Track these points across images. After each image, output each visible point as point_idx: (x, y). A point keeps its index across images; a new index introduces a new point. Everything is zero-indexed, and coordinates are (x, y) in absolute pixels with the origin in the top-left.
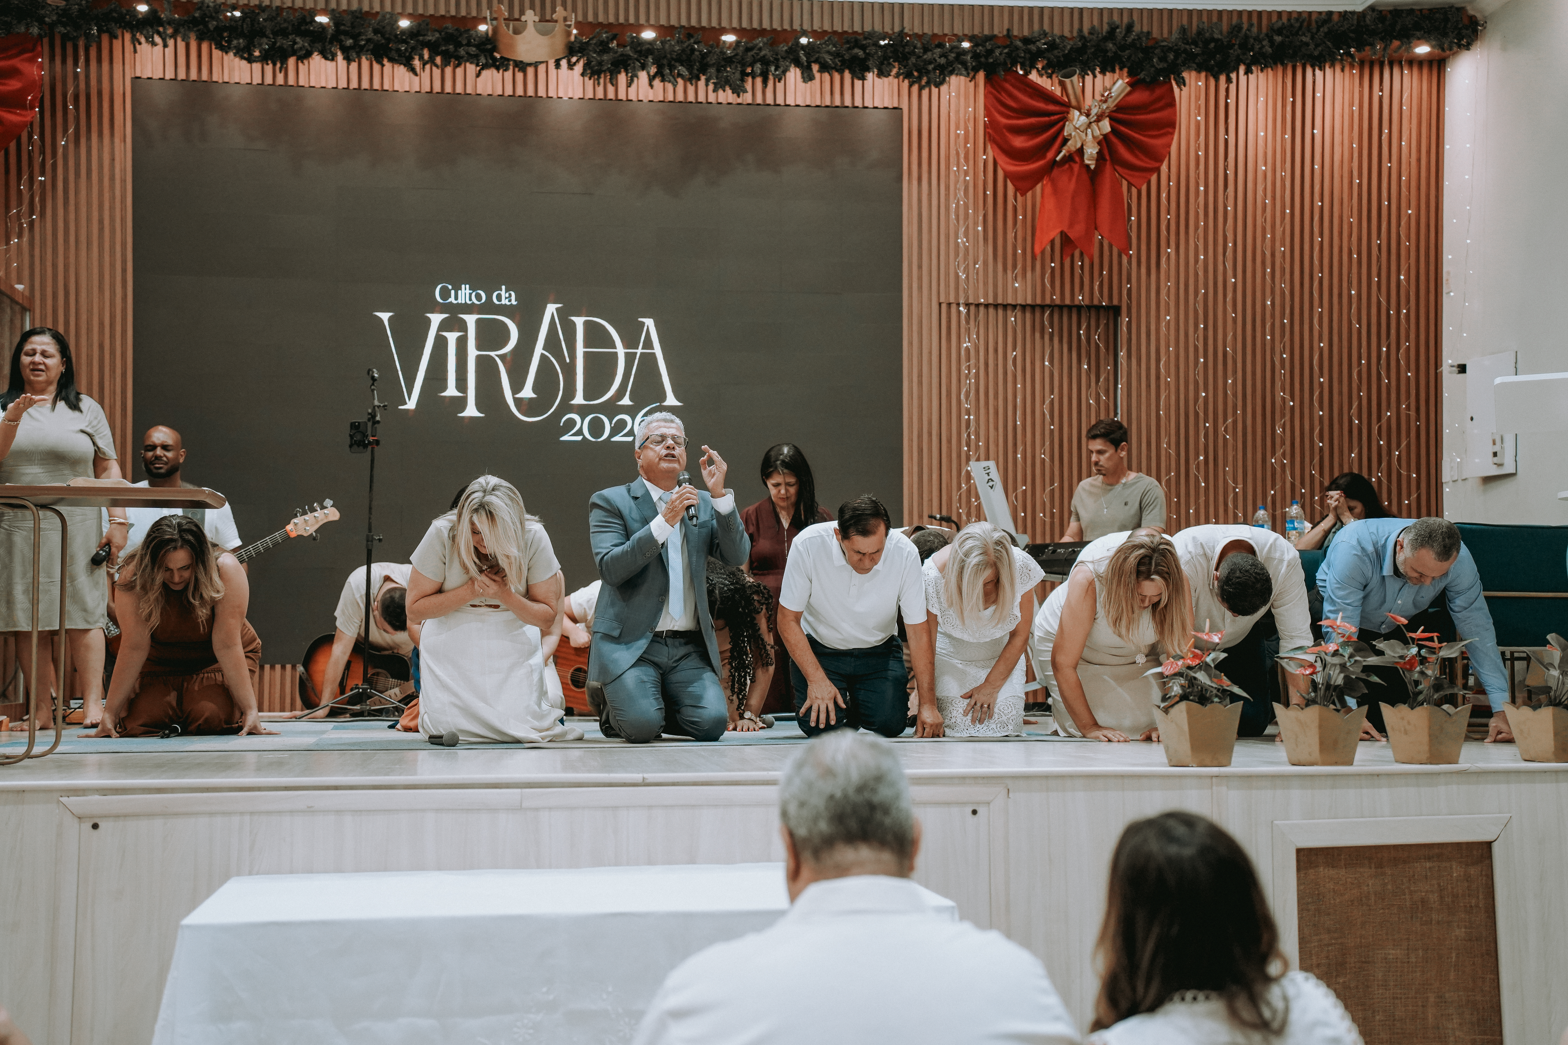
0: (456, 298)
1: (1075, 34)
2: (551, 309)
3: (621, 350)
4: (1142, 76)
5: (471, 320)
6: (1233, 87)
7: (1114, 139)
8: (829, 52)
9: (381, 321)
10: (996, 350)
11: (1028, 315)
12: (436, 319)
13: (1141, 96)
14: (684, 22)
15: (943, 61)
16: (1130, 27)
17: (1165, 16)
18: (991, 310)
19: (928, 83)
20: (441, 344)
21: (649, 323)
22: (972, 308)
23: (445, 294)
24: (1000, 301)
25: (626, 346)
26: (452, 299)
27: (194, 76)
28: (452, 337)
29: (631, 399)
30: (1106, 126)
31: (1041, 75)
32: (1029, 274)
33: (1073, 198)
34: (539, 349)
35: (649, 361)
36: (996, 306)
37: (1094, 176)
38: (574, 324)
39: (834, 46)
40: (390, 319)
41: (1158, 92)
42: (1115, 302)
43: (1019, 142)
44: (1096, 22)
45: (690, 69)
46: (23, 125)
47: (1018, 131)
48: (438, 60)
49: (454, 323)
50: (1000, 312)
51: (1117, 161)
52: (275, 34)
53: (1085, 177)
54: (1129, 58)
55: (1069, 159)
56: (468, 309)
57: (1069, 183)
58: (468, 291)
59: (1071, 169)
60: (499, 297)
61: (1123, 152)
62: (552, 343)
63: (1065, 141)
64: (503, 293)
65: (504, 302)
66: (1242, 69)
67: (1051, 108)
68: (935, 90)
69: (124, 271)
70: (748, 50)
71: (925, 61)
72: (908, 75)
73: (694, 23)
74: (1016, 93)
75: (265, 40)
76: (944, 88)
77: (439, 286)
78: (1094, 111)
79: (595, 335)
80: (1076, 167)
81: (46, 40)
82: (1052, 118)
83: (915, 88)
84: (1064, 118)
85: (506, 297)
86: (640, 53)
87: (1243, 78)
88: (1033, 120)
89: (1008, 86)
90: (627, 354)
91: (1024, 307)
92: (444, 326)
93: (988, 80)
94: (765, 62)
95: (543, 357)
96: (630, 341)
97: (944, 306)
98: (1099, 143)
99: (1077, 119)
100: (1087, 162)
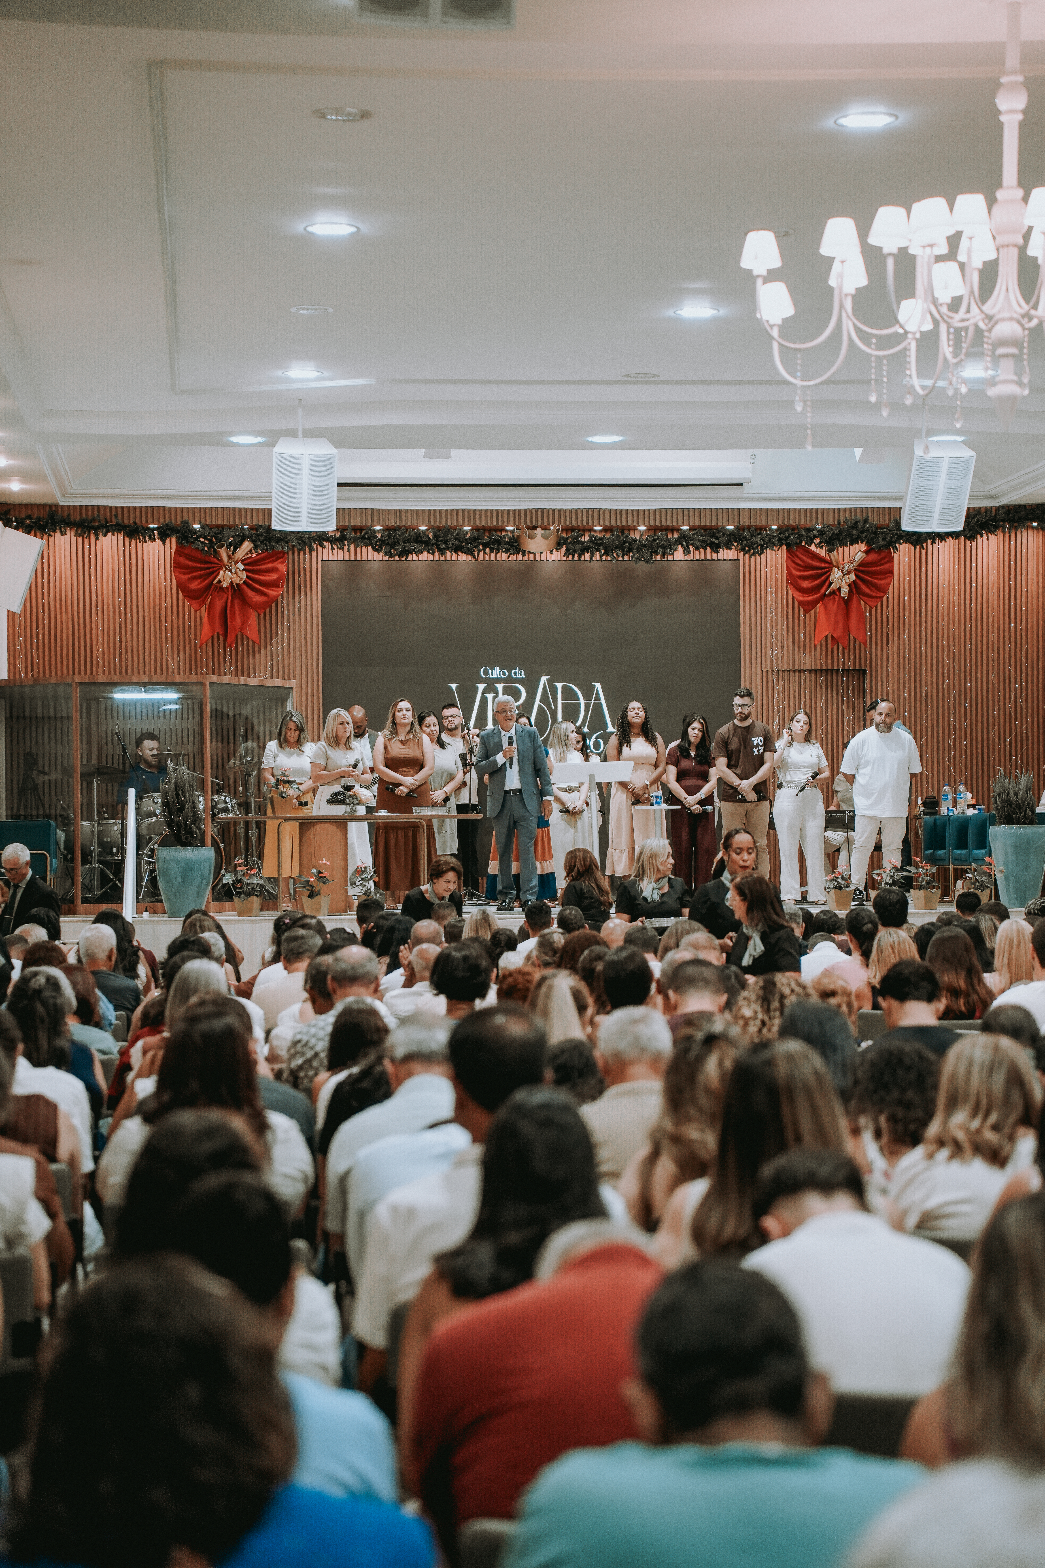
0: (492, 675)
1: (836, 523)
2: (544, 679)
3: (582, 702)
4: (873, 546)
5: (500, 687)
6: (924, 552)
7: (858, 581)
8: (699, 540)
9: (451, 688)
10: (794, 696)
11: (813, 675)
12: (481, 687)
13: (873, 557)
14: (619, 524)
15: (762, 542)
16: (866, 521)
17: (887, 511)
18: (792, 673)
19: (754, 554)
20: (484, 700)
21: (598, 685)
22: (781, 672)
23: (486, 673)
24: (796, 668)
25: (585, 699)
26: (490, 676)
27: (353, 558)
28: (490, 696)
29: (588, 729)
30: (853, 577)
31: (817, 547)
32: (813, 652)
33: (836, 616)
34: (537, 703)
35: (598, 707)
36: (794, 671)
37: (847, 603)
38: (556, 688)
39: (702, 536)
40: (457, 687)
41: (883, 555)
42: (863, 668)
43: (806, 584)
44: (847, 516)
45: (623, 551)
46: (278, 596)
47: (804, 578)
48: (487, 550)
49: (491, 688)
50: (797, 674)
51: (860, 592)
52: (404, 542)
53: (842, 604)
54: (866, 537)
55: (833, 593)
56: (499, 681)
57: (833, 606)
58: (498, 671)
59: (834, 599)
60: (515, 674)
61: (863, 587)
62: (544, 699)
63: (831, 584)
64: (517, 671)
65: (519, 676)
66: (929, 542)
67: (823, 565)
68: (758, 558)
69: (318, 665)
70: (654, 540)
71: (752, 542)
72: (743, 550)
73: (624, 524)
74: (804, 558)
75: (400, 547)
76: (763, 556)
77: (483, 669)
78: (846, 569)
79: (569, 694)
80: (837, 598)
81: (290, 553)
82: (824, 571)
83: (747, 556)
84: (829, 571)
85: (519, 673)
86: (596, 544)
87: (930, 546)
88: (812, 572)
89: (798, 554)
90: (585, 703)
91: (810, 671)
92: (486, 691)
93: (788, 550)
94: (664, 547)
95: (540, 706)
96: (587, 697)
97: (764, 672)
98: (849, 586)
99: (836, 574)
100: (842, 595)
